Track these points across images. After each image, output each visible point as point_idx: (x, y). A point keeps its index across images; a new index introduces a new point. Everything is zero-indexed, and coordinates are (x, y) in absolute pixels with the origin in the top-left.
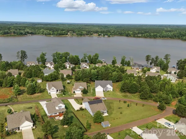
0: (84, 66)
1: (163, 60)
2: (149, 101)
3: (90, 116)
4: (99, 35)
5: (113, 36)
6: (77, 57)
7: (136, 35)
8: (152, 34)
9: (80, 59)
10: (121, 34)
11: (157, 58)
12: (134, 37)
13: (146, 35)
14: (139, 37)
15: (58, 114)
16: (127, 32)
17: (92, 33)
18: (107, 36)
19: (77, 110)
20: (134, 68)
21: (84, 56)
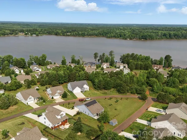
0: (36, 69)
1: (109, 56)
2: (128, 94)
3: (91, 118)
4: (26, 34)
5: (42, 35)
6: (23, 60)
7: (65, 34)
8: (80, 33)
9: (27, 62)
10: (49, 33)
11: (104, 55)
12: (64, 35)
13: (74, 33)
14: (69, 36)
15: (60, 123)
16: (55, 31)
17: (17, 32)
18: (35, 35)
19: (74, 116)
20: (87, 66)
21: (30, 59)
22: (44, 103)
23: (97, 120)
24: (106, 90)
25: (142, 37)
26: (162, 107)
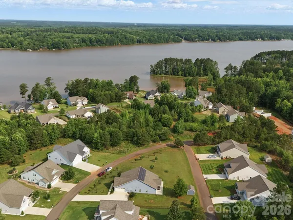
11: (37, 85)
22: (49, 200)
23: (165, 197)
24: (116, 146)
25: (52, 45)
26: (208, 150)
